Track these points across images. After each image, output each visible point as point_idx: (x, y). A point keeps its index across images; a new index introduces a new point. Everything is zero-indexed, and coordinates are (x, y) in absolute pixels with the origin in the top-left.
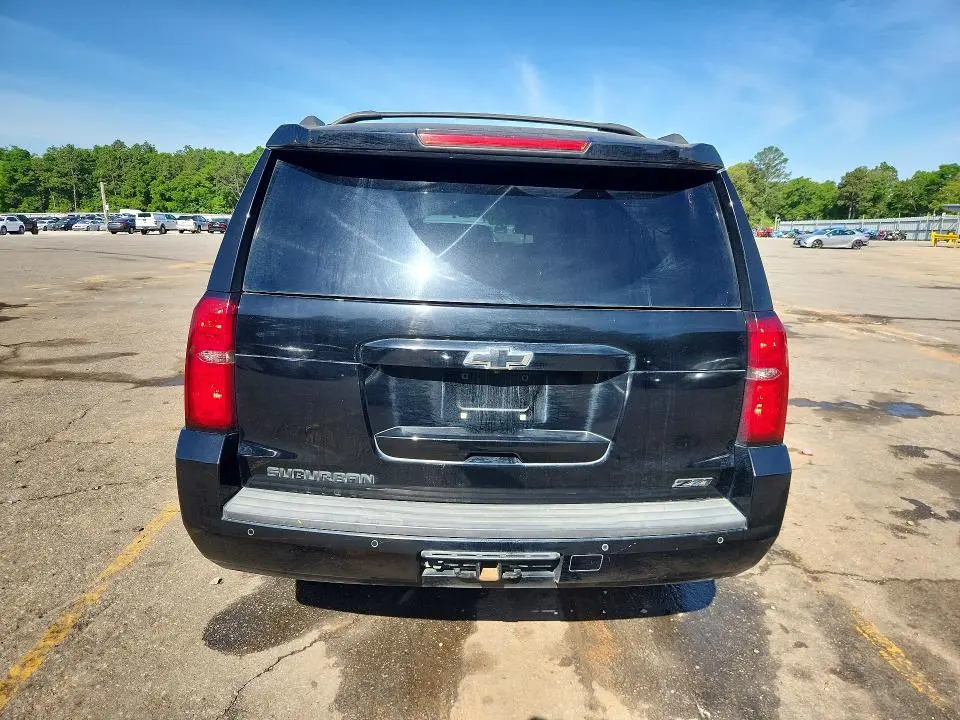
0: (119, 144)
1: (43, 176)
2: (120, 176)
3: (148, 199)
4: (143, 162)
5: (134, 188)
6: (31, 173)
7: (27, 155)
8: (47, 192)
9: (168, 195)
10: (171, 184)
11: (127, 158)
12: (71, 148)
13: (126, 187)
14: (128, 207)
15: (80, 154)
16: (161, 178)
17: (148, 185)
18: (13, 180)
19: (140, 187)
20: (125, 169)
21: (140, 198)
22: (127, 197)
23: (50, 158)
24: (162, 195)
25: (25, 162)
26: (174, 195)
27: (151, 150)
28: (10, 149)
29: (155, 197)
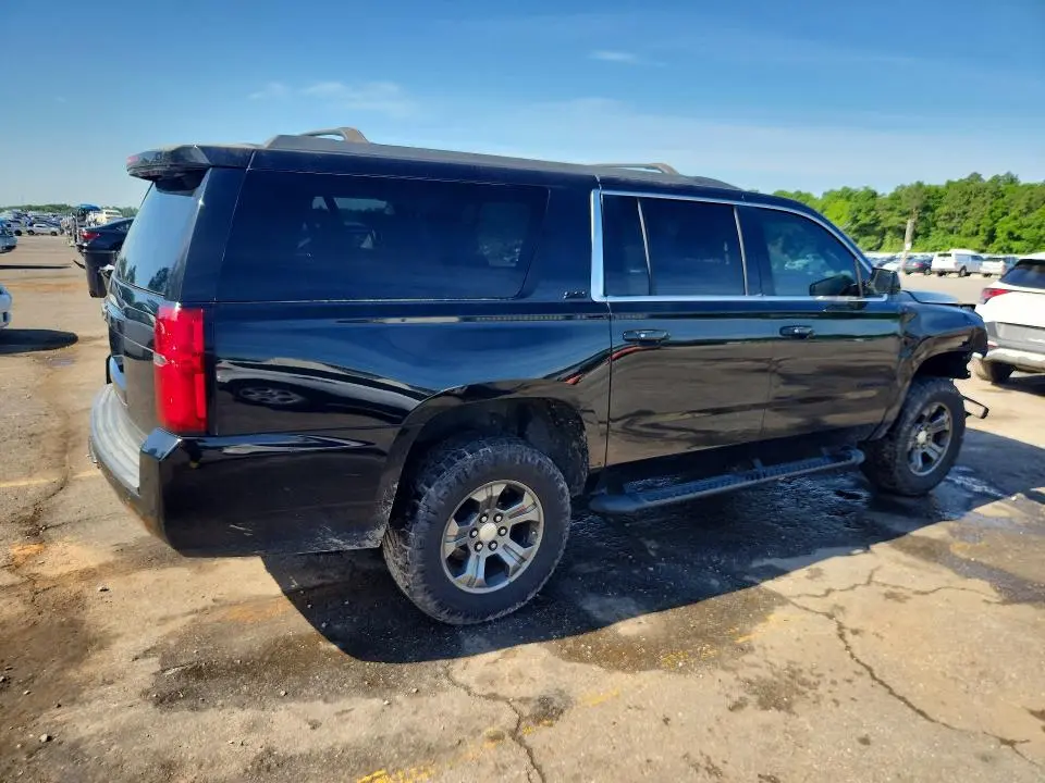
0: (976, 177)
1: (883, 215)
2: (965, 213)
3: (991, 237)
4: (998, 195)
5: (979, 225)
6: (873, 213)
7: (874, 195)
8: (883, 233)
9: (1017, 233)
10: (1025, 220)
11: (980, 191)
12: (920, 185)
13: (969, 225)
14: (964, 247)
15: (928, 191)
16: (1013, 214)
17: (996, 222)
18: (855, 220)
19: (986, 223)
20: (972, 205)
21: (983, 236)
22: (967, 236)
23: (896, 197)
24: (1010, 234)
25: (871, 202)
26: (1026, 234)
27: (1012, 180)
28: (862, 189)
29: (1001, 236)
